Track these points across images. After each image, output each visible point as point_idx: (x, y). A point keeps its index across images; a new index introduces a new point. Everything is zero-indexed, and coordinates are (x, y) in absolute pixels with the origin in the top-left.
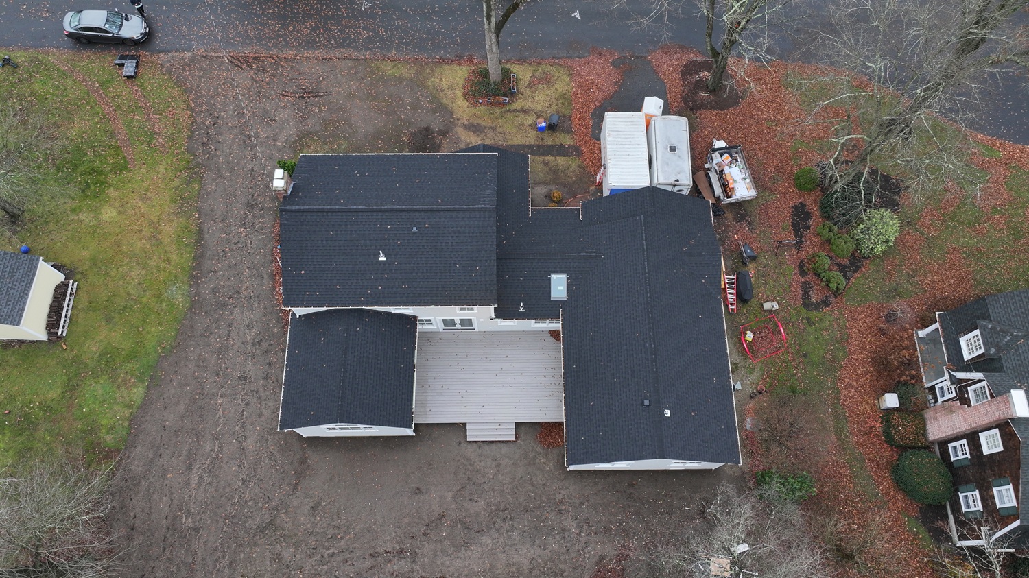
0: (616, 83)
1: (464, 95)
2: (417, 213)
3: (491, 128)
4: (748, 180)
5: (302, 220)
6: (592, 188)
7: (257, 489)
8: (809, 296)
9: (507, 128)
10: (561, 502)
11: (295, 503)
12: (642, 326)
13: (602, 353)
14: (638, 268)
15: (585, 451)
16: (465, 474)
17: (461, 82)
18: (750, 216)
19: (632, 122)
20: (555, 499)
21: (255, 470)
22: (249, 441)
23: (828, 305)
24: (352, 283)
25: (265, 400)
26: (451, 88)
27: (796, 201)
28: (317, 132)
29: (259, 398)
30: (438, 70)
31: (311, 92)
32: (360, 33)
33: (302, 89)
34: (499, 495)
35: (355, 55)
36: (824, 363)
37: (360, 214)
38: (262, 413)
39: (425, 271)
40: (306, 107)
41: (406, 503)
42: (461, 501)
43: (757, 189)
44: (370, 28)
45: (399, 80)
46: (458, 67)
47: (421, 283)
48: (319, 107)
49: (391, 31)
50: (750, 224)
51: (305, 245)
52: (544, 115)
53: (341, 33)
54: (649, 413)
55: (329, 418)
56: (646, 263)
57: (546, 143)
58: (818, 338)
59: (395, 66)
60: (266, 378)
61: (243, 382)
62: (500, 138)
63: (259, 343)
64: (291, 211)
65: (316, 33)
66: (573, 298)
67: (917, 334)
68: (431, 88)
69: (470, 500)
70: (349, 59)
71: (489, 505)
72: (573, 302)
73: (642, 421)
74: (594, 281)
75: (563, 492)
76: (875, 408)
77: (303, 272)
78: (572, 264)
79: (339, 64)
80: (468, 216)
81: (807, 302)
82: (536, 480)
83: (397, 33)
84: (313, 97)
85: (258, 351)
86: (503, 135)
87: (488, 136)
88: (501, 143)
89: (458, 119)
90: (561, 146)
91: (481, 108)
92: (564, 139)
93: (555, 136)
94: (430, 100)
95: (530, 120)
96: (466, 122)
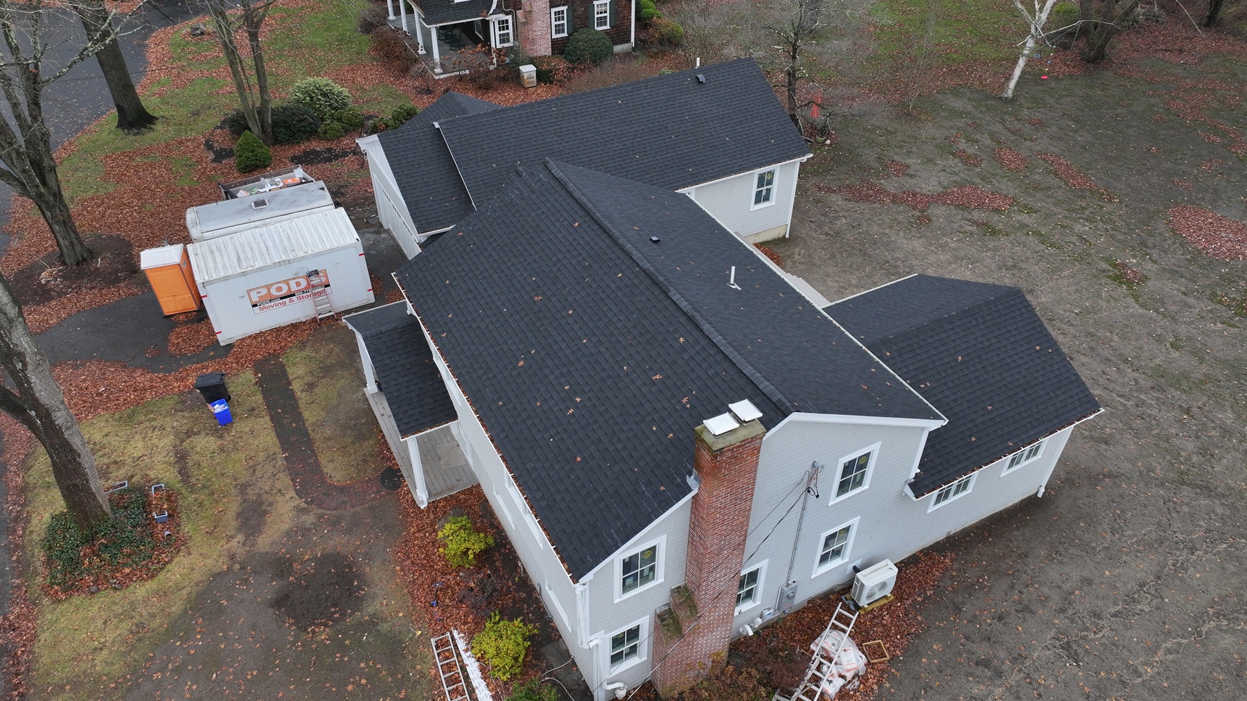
1: (150, 576)
3: (242, 492)
9: (237, 468)
19: (212, 252)
30: (58, 678)
62: (268, 468)
68: (133, 657)
86: (259, 468)
87: (267, 488)
88: (280, 463)
89: (232, 557)
90: (259, 383)
91: (186, 528)
92: (243, 382)
93: (239, 396)
94: (180, 638)
95: (204, 444)
96: (237, 540)
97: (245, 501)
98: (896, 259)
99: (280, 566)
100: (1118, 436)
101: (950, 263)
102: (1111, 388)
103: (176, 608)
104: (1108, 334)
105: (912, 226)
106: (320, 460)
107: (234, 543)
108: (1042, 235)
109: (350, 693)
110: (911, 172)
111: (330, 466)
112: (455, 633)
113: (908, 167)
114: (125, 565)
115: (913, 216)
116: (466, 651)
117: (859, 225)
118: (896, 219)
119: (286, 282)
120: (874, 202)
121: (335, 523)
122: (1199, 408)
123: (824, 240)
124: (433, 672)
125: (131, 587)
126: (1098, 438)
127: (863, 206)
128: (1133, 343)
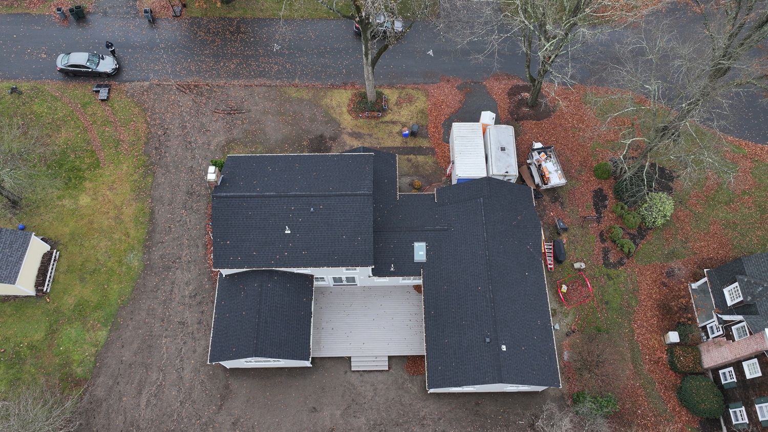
0: (460, 101)
1: (348, 111)
2: (314, 198)
3: (368, 135)
4: (559, 172)
5: (228, 204)
6: (444, 178)
7: (191, 410)
8: (608, 258)
9: (380, 135)
10: (424, 418)
11: (220, 420)
12: (483, 281)
13: (454, 302)
14: (479, 237)
15: (441, 378)
16: (350, 396)
17: (347, 101)
18: (562, 198)
19: (473, 129)
20: (419, 416)
21: (190, 394)
22: (185, 372)
23: (622, 265)
24: (265, 250)
25: (198, 340)
26: (339, 106)
27: (596, 187)
28: (240, 139)
29: (194, 338)
30: (329, 93)
31: (236, 110)
32: (272, 67)
33: (230, 108)
34: (376, 413)
35: (268, 83)
36: (621, 309)
37: (272, 199)
38: (196, 350)
39: (320, 241)
40: (232, 121)
41: (305, 419)
42: (347, 417)
43: (566, 178)
44: (279, 63)
45: (301, 100)
46: (344, 91)
47: (317, 250)
48: (242, 121)
49: (295, 65)
50: (562, 204)
51: (230, 222)
52: (408, 125)
53: (259, 67)
54: (490, 348)
55: (247, 353)
56: (485, 234)
57: (409, 146)
58: (616, 290)
59: (298, 90)
60: (199, 323)
61: (182, 326)
62: (375, 142)
63: (195, 296)
64: (221, 197)
65: (240, 67)
66: (431, 261)
67: (691, 286)
68: (324, 106)
69: (354, 416)
70: (264, 86)
71: (368, 420)
72: (431, 264)
73: (485, 355)
74: (446, 247)
75: (425, 410)
76: (662, 343)
77: (228, 242)
78: (430, 235)
79: (257, 89)
80: (352, 200)
81: (607, 262)
82: (404, 401)
83: (299, 67)
84: (237, 113)
85: (194, 303)
86: (377, 140)
87: (367, 140)
88: (376, 146)
89: (344, 129)
90: (420, 147)
92: (422, 143)
93: (415, 140)
94: (324, 115)
95: (397, 129)
96: (350, 130)
97: (365, 135)
114: (354, 106)
123: (418, 411)
125: (347, 107)
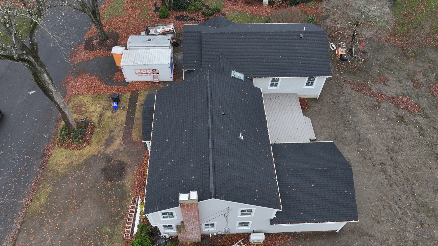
0: (90, 75)
1: (80, 149)
2: (214, 110)
9: (112, 125)
12: (262, 36)
13: (275, 56)
15: (324, 67)
19: (129, 55)
24: (259, 159)
27: (174, 19)
30: (52, 168)
35: (14, 232)
41: (357, 169)
47: (254, 120)
52: (106, 106)
57: (127, 105)
62: (119, 128)
64: (215, 189)
68: (67, 170)
69: (345, 138)
70: (17, 236)
77: (257, 191)
80: (214, 85)
82: (327, 111)
86: (117, 127)
87: (116, 134)
88: (123, 127)
89: (99, 152)
90: (130, 99)
91: (93, 139)
92: (126, 97)
93: (123, 101)
94: (79, 170)
95: (108, 113)
96: (103, 147)
97: (110, 136)
98: (352, 121)
99: (109, 159)
100: (385, 222)
101: (373, 129)
102: (398, 203)
103: (81, 161)
104: (415, 181)
105: (370, 109)
106: (133, 130)
107: (101, 148)
108: (421, 129)
109: (108, 203)
110: (388, 83)
111: (134, 134)
112: (140, 198)
113: (388, 80)
114: (75, 144)
115: (374, 104)
116: (140, 205)
117: (349, 102)
118: (366, 103)
119: (146, 70)
120: (362, 93)
121: (127, 152)
122: (429, 225)
123: (331, 104)
124: (129, 207)
125: (74, 151)
126: (377, 220)
127: (357, 93)
128: (422, 189)
